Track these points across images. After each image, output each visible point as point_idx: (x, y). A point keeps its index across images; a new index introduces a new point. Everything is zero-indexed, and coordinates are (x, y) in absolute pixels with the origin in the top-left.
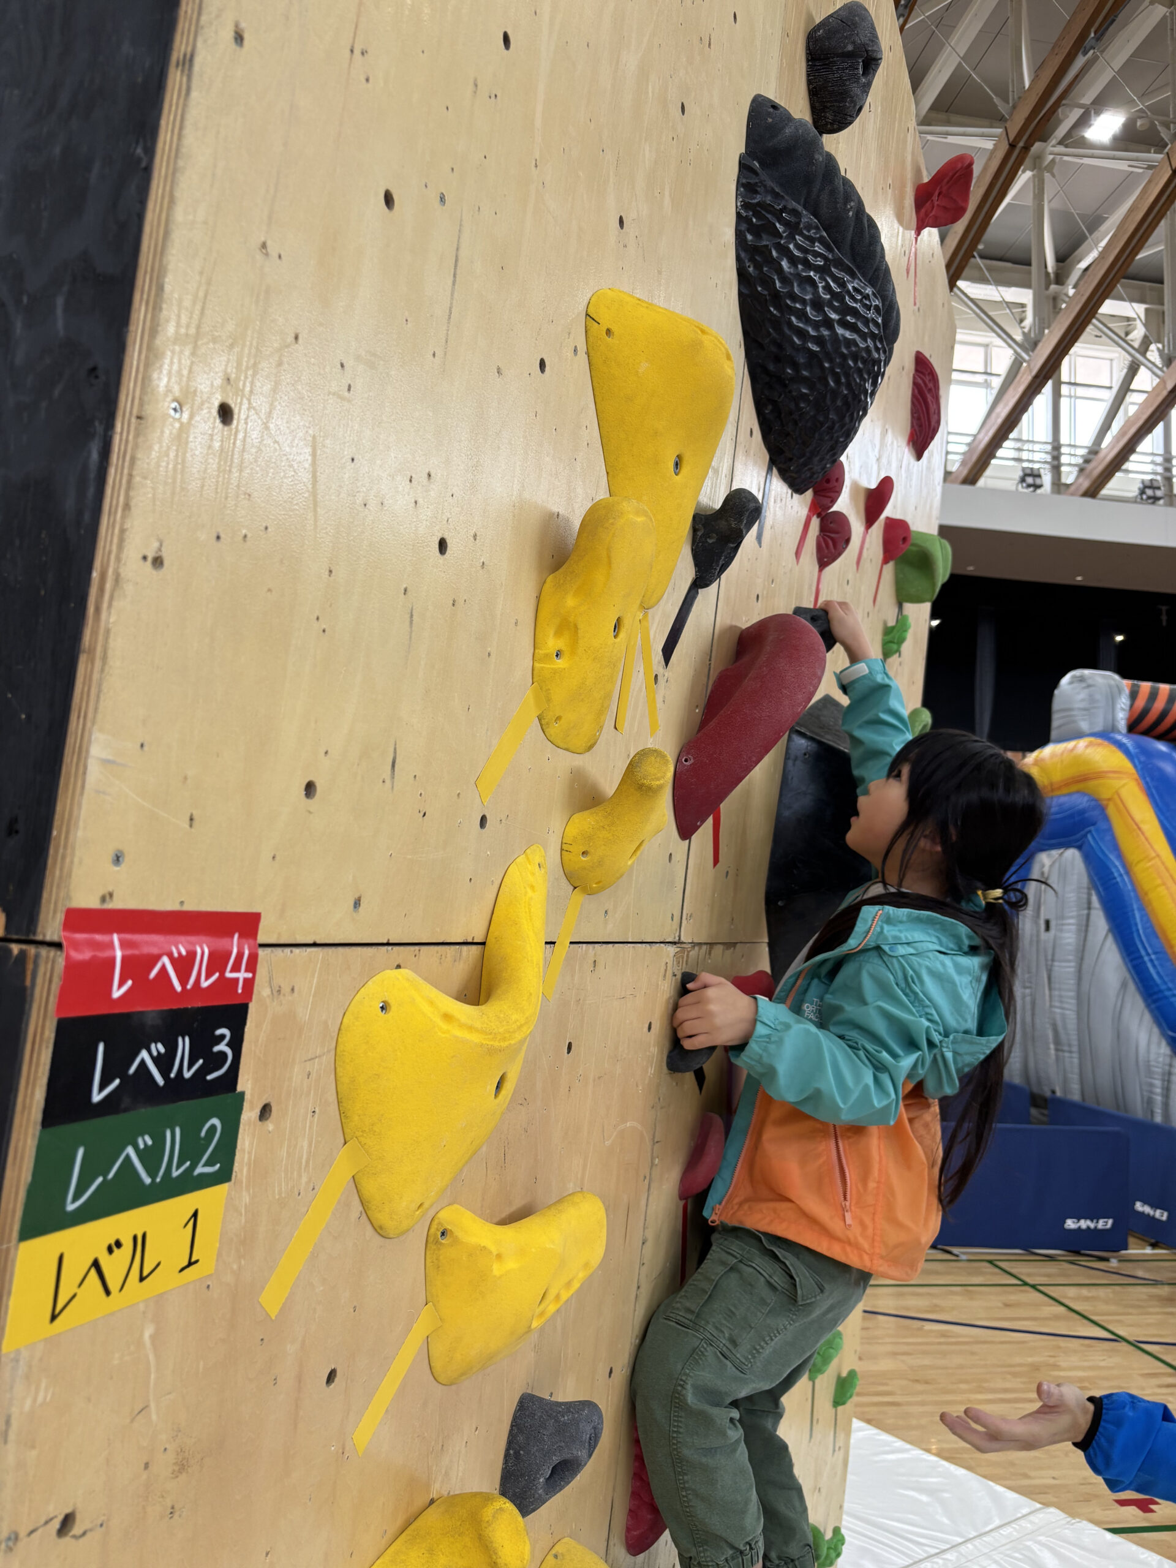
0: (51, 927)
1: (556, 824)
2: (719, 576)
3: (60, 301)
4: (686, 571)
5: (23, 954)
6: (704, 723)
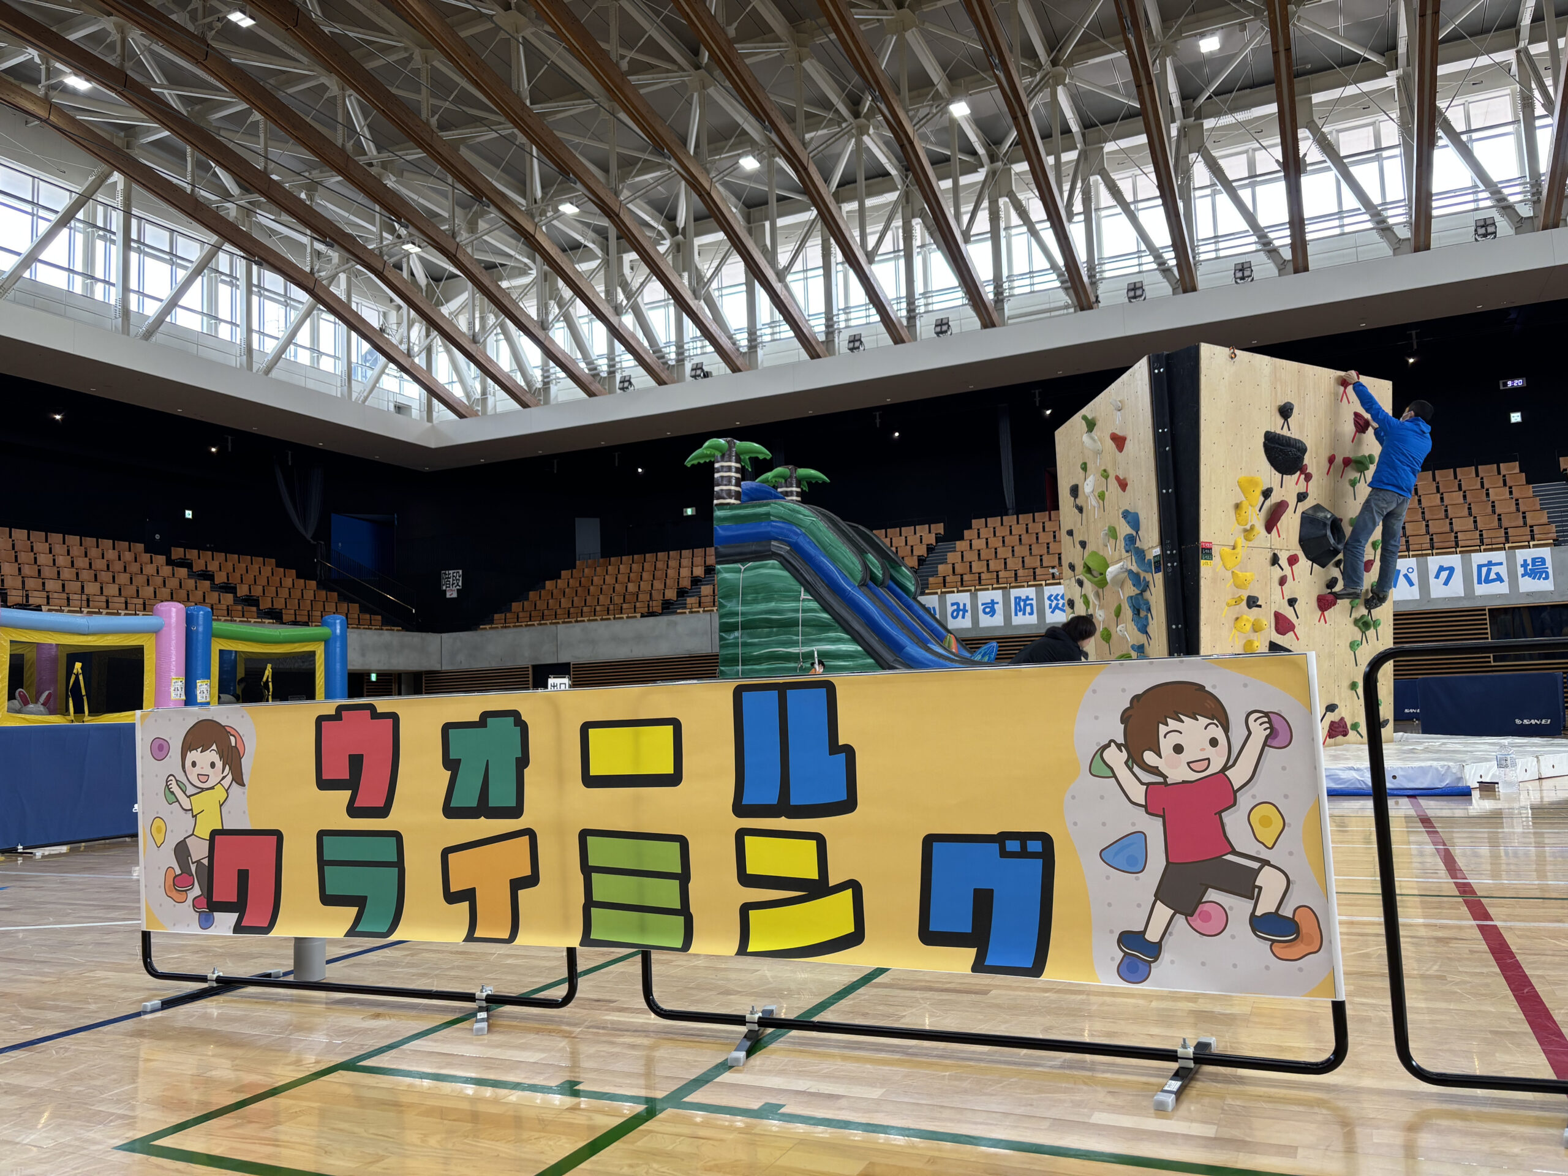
1: (1242, 534)
2: (1270, 497)
4: (1262, 499)
6: (1270, 518)
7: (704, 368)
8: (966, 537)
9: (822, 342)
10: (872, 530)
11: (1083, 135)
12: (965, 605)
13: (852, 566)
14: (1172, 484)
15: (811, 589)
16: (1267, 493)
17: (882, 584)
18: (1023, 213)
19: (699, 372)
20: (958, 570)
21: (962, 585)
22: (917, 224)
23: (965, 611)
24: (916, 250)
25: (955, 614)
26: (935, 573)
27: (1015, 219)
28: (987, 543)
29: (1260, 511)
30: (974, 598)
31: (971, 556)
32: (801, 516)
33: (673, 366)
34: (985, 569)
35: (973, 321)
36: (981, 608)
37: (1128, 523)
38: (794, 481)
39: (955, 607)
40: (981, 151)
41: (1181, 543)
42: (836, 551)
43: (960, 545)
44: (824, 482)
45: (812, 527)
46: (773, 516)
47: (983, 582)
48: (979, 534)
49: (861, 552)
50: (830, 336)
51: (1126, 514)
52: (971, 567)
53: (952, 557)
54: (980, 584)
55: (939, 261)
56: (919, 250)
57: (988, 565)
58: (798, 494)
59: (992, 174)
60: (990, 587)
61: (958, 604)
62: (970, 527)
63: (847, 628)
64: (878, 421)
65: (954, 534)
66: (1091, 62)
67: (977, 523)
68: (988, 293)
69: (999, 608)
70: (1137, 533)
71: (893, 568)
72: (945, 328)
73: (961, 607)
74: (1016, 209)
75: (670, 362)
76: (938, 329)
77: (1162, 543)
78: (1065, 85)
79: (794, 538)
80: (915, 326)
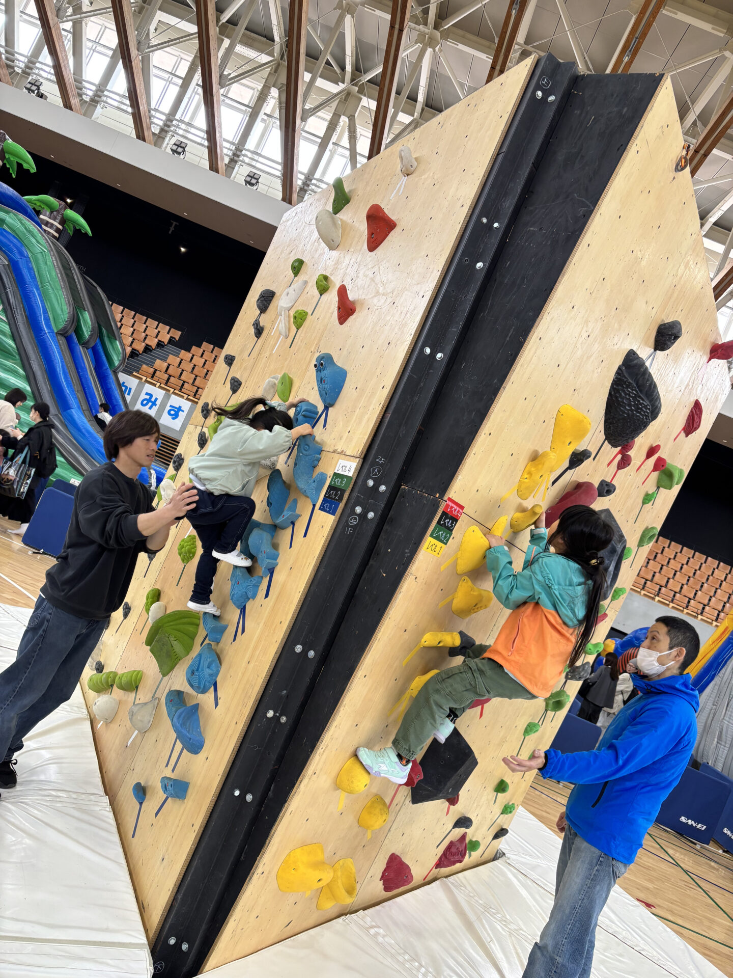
0: (446, 498)
1: (512, 513)
2: (576, 467)
3: (474, 413)
4: (567, 464)
5: (440, 501)
6: (558, 503)
7: (41, 88)
8: (192, 351)
9: (154, 134)
10: (109, 299)
11: (423, 110)
12: (156, 399)
13: (59, 312)
14: (449, 348)
15: (9, 311)
16: (577, 459)
17: (85, 344)
18: (353, 138)
19: (34, 88)
20: (170, 371)
21: (166, 384)
22: (274, 92)
23: (154, 404)
24: (261, 115)
25: (145, 402)
26: (151, 364)
27: (345, 142)
28: (205, 364)
29: (554, 483)
30: (167, 397)
31: (187, 367)
32: (33, 240)
33: (18, 74)
34: (191, 381)
35: (277, 192)
36: (168, 408)
37: (321, 381)
38: (59, 218)
39: (148, 397)
40: (349, 68)
41: (404, 476)
42: (51, 291)
43: (184, 354)
44: (86, 234)
45: (39, 256)
46: (7, 225)
47: (183, 390)
48: (203, 354)
49: (77, 305)
50: (163, 134)
51: (324, 364)
52: (181, 374)
53: (173, 360)
54: (180, 390)
55: (275, 138)
56: (265, 117)
57: (195, 379)
58: (57, 230)
59: (348, 94)
60: (186, 396)
61: (151, 396)
62: (199, 346)
63: (25, 363)
64: (172, 229)
65: (184, 344)
66: (461, 47)
67: (205, 345)
68: (299, 181)
69: (182, 415)
70: (326, 408)
71: (109, 337)
72: (254, 181)
73: (153, 400)
74: (350, 132)
75: (17, 69)
76: (248, 179)
77: (366, 457)
78: (434, 50)
79: (17, 257)
80: (234, 168)
